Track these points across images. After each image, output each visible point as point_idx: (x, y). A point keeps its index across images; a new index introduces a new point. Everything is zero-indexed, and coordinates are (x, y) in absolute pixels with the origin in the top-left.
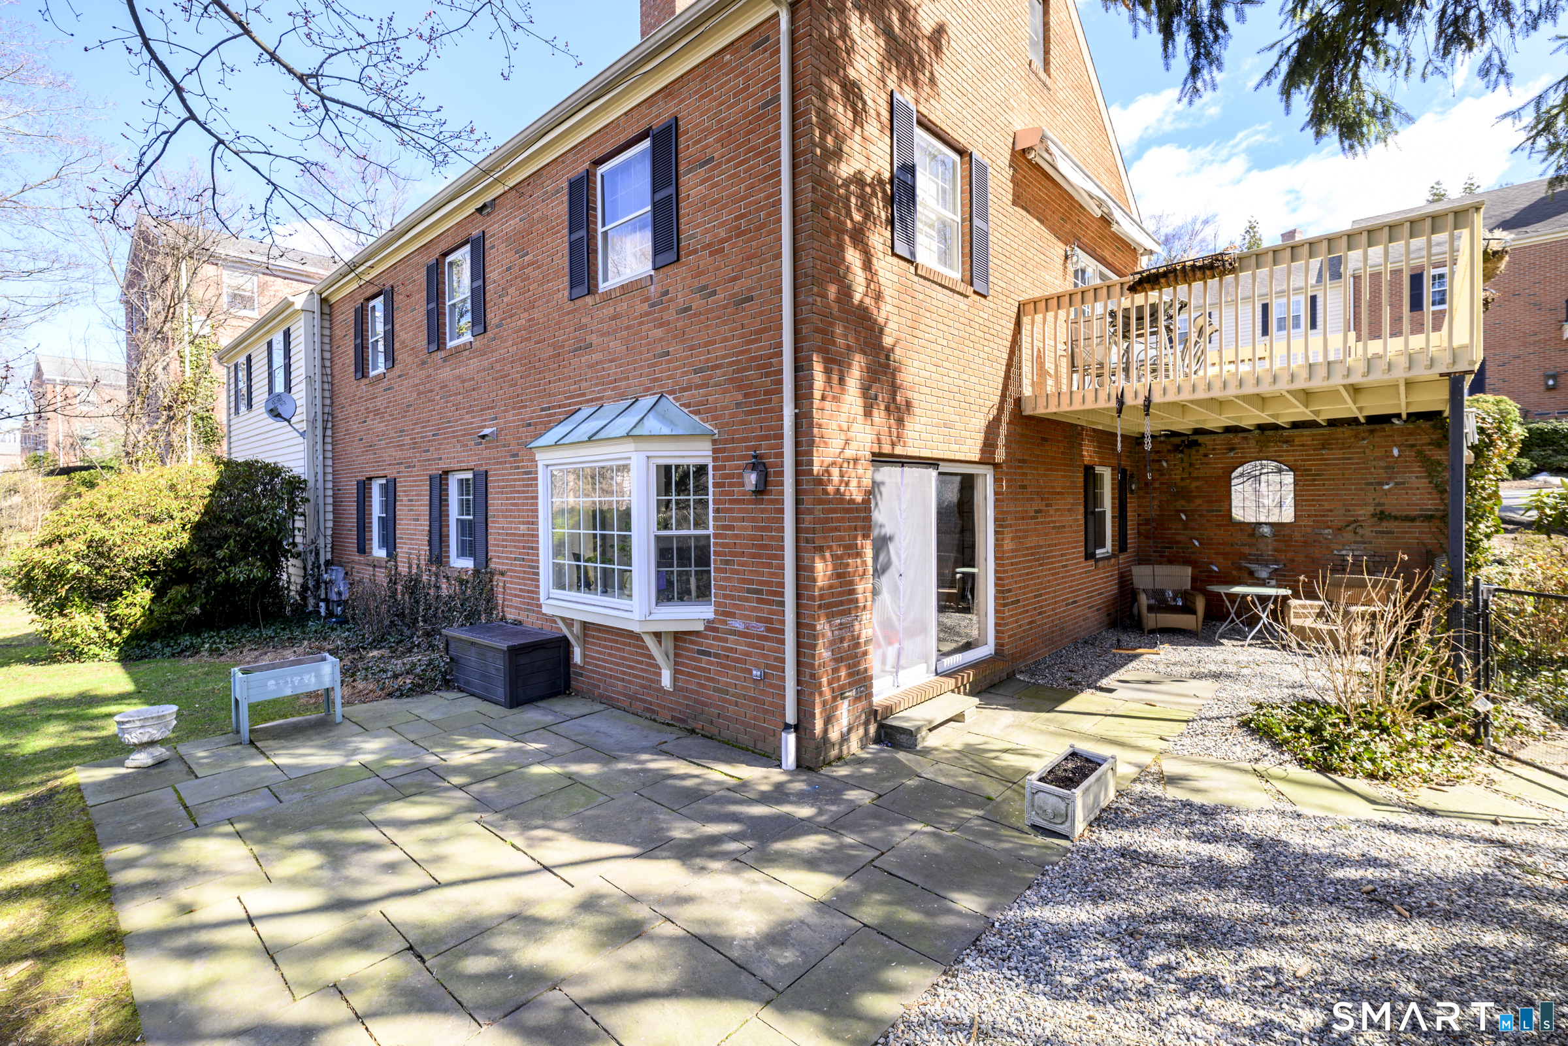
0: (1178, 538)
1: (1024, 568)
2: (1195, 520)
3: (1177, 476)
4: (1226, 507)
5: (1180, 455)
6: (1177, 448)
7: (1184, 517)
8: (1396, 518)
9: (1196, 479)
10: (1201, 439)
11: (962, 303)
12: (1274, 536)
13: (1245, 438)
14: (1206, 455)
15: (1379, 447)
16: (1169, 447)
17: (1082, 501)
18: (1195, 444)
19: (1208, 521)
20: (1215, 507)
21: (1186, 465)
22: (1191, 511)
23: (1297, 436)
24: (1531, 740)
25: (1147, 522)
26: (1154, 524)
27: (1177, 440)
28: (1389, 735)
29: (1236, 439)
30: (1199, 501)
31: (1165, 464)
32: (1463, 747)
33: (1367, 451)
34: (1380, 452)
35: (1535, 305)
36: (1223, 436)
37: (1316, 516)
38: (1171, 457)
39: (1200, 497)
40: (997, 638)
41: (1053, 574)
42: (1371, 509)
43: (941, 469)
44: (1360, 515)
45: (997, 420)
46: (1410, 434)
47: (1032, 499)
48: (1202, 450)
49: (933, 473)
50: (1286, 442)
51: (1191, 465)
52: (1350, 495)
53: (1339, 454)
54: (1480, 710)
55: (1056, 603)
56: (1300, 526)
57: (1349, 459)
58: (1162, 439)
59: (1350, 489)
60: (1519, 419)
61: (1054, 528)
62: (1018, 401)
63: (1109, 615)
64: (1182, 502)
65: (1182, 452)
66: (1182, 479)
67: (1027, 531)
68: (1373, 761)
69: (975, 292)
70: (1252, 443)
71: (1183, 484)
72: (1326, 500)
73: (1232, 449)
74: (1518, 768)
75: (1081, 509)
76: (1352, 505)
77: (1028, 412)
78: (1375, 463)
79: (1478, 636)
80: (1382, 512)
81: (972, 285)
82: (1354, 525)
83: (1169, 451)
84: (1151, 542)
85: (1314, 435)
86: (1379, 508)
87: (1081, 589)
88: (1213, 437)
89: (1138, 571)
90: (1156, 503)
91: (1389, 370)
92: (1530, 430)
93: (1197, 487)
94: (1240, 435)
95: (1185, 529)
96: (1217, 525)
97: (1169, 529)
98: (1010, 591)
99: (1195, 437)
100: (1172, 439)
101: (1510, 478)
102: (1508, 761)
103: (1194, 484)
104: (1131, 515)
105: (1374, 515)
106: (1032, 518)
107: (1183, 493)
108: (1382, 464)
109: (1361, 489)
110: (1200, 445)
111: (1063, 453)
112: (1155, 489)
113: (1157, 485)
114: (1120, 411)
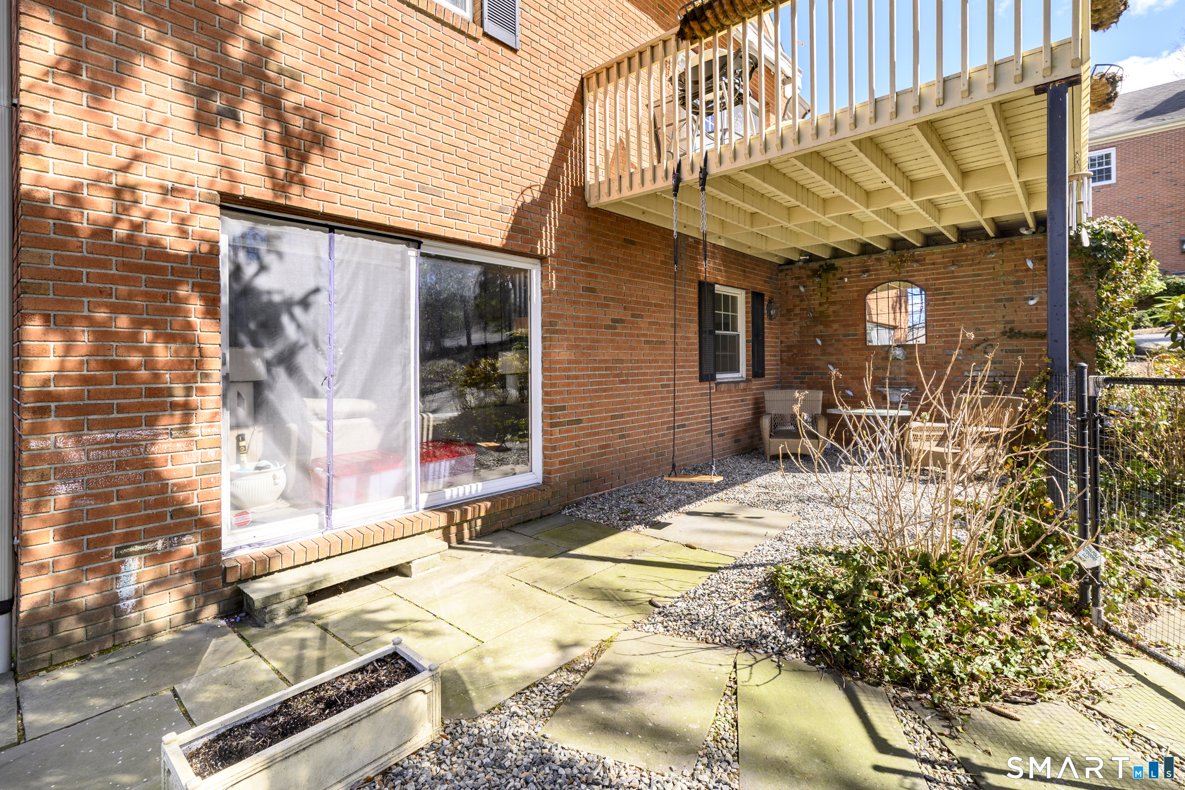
0: (817, 364)
1: (592, 384)
2: (832, 345)
3: (815, 301)
4: (861, 331)
5: (817, 280)
6: (815, 273)
7: (819, 342)
8: (1026, 335)
9: (833, 303)
10: (838, 263)
11: (463, 44)
12: (907, 358)
13: (878, 260)
14: (842, 279)
15: (1008, 261)
16: (809, 273)
17: (696, 319)
18: (831, 268)
19: (845, 345)
20: (851, 331)
21: (824, 290)
22: (829, 336)
23: (928, 254)
24: (1162, 605)
25: (790, 348)
26: (795, 351)
27: (815, 265)
28: (949, 605)
29: (870, 261)
30: (836, 326)
31: (802, 289)
32: (1061, 621)
33: (997, 266)
34: (1009, 267)
35: (1171, 181)
36: (858, 259)
37: (947, 336)
38: (809, 283)
39: (836, 321)
40: (545, 464)
41: (645, 394)
42: (1001, 327)
43: (424, 249)
44: (990, 334)
45: (541, 205)
46: (1039, 246)
47: (607, 306)
48: (839, 274)
49: (412, 253)
50: (917, 261)
51: (829, 289)
52: (979, 313)
53: (969, 271)
54: (1085, 565)
55: (650, 425)
56: (931, 347)
57: (978, 275)
58: (801, 263)
59: (980, 307)
60: (1158, 275)
61: (646, 342)
62: (580, 190)
63: (736, 441)
64: (821, 327)
65: (820, 276)
66: (821, 304)
67: (598, 341)
68: (911, 652)
69: (485, 35)
70: (885, 264)
71: (822, 309)
72: (957, 320)
73: (867, 271)
74: (1141, 664)
75: (695, 327)
76: (982, 324)
77: (592, 204)
78: (1004, 278)
79: (1084, 450)
80: (1012, 330)
81: (482, 26)
82: (984, 345)
83: (808, 276)
84: (792, 369)
85: (944, 253)
86: (1009, 326)
87: (693, 412)
88: (849, 260)
89: (770, 395)
90: (797, 329)
91: (970, 91)
92: (1168, 284)
93: (834, 312)
94: (874, 256)
95: (824, 354)
96: (853, 350)
97: (809, 355)
98: (563, 408)
99: (833, 261)
100: (811, 264)
101: (1151, 325)
102: (1126, 647)
103: (831, 309)
104: (769, 340)
105: (1004, 333)
106: (608, 327)
107: (820, 318)
108: (1012, 279)
109: (991, 307)
110: (836, 269)
111: (663, 262)
112: (796, 315)
113: (797, 311)
114: (676, 189)
